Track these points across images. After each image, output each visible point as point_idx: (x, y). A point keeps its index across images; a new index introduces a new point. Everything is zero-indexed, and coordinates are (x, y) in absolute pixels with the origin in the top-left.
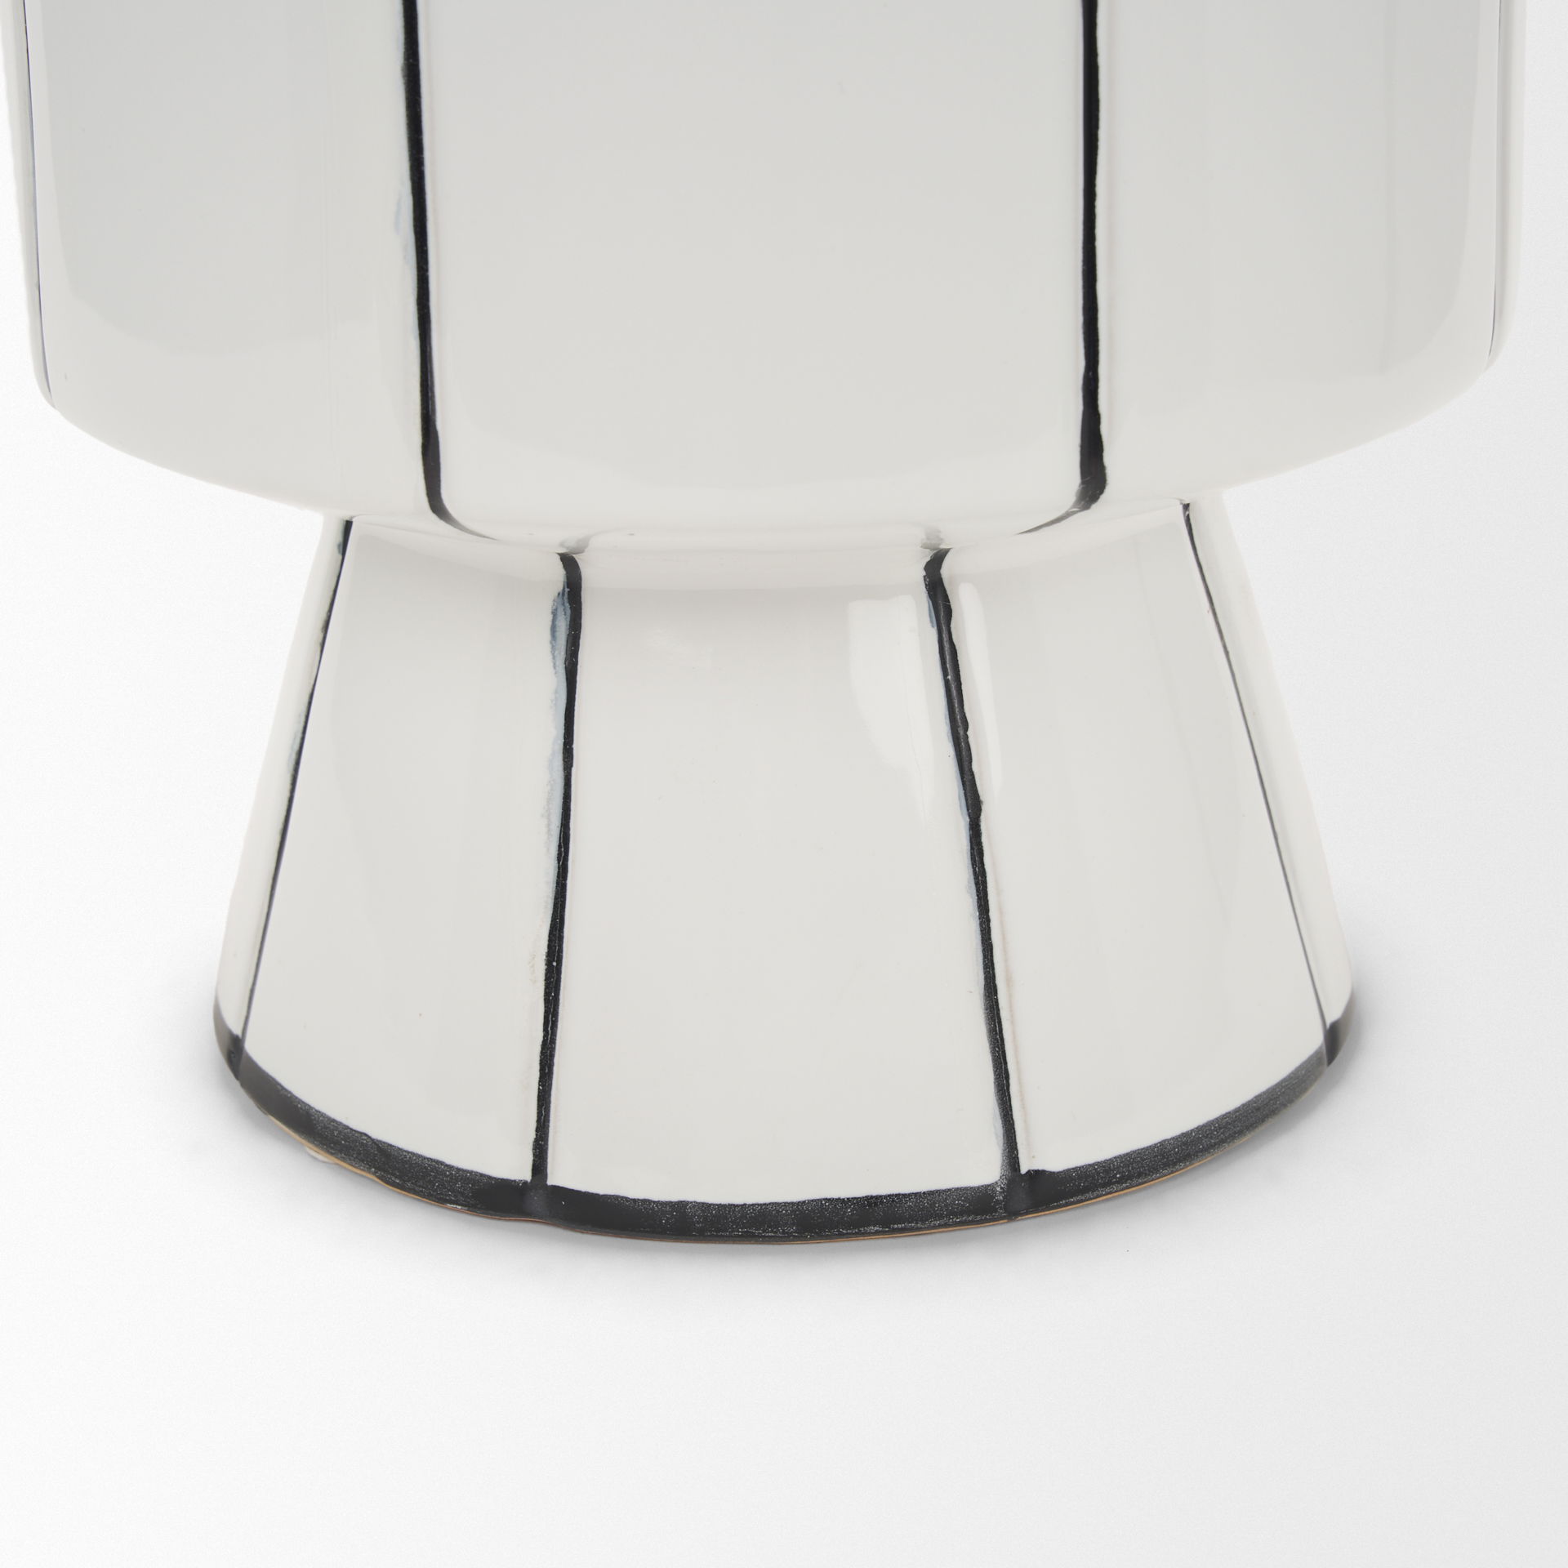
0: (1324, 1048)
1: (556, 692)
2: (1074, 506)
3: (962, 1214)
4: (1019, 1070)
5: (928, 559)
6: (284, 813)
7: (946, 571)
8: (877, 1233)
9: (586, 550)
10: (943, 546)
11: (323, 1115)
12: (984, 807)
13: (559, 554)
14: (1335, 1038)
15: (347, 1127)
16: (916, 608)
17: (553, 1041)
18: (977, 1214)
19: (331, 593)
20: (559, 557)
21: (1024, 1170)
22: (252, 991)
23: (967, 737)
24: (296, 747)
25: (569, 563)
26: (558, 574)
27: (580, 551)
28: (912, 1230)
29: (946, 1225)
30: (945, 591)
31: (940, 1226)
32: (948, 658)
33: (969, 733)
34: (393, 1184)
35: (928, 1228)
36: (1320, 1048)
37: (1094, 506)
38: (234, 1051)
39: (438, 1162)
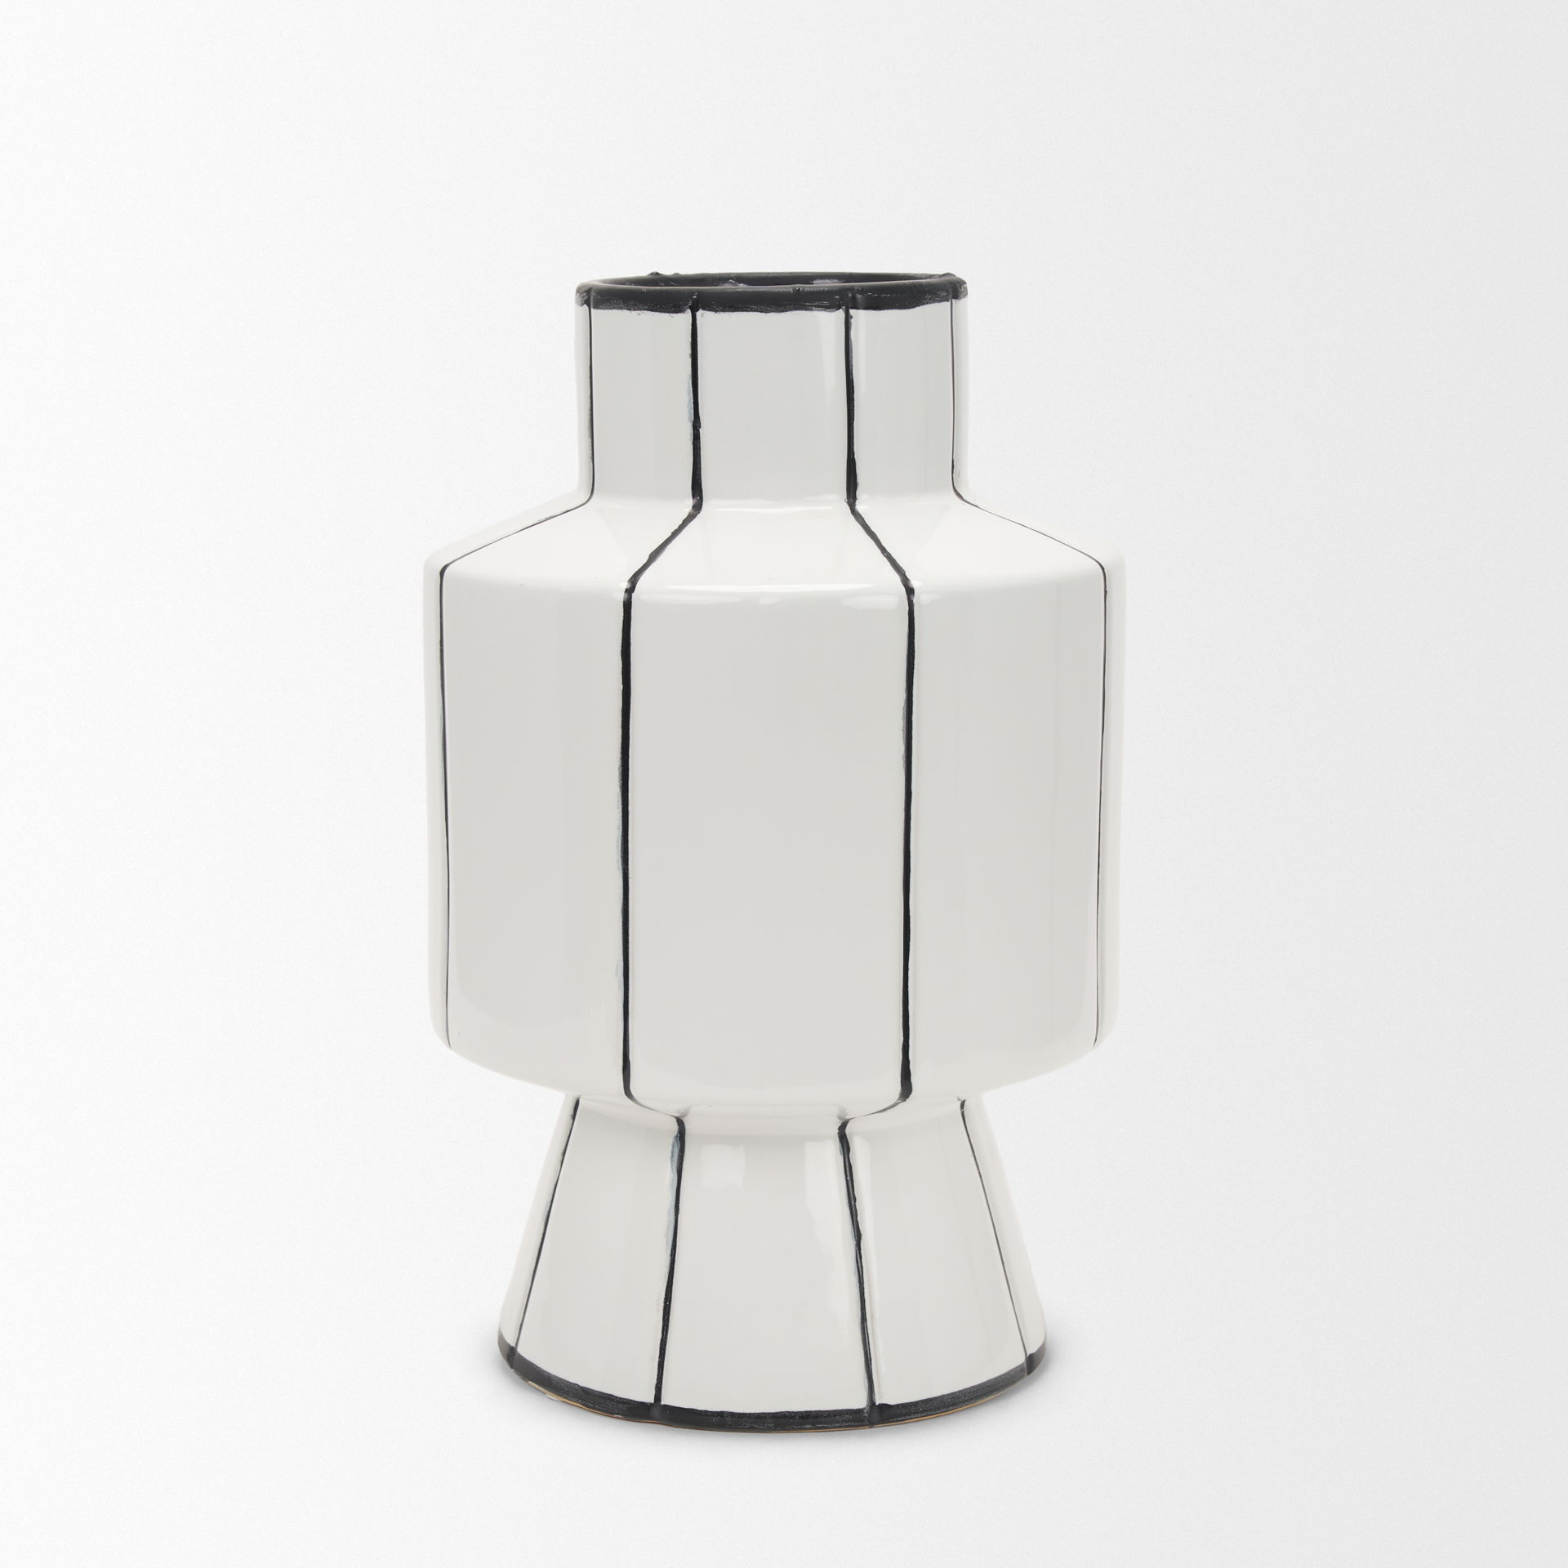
0: (1025, 1365)
1: (672, 1180)
2: (899, 1100)
3: (848, 1421)
4: (876, 1356)
5: (839, 1125)
6: (540, 1241)
7: (848, 1131)
8: (809, 1429)
9: (689, 1115)
10: (847, 1117)
11: (557, 1377)
12: (862, 1237)
13: (675, 1117)
14: (1033, 1363)
15: (568, 1382)
16: (833, 1147)
17: (666, 1338)
18: (855, 1422)
19: (567, 1138)
20: (675, 1120)
21: (877, 1404)
22: (521, 1325)
23: (855, 1205)
24: (548, 1209)
25: (680, 1122)
26: (675, 1127)
27: (685, 1115)
28: (826, 1428)
29: (841, 1427)
30: (847, 1140)
31: (838, 1427)
32: (848, 1169)
33: (857, 1203)
34: (591, 1408)
35: (832, 1428)
36: (1023, 1364)
37: (907, 1100)
38: (512, 1357)
39: (611, 1395)
